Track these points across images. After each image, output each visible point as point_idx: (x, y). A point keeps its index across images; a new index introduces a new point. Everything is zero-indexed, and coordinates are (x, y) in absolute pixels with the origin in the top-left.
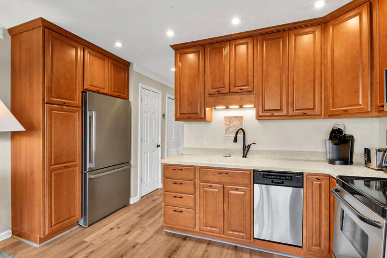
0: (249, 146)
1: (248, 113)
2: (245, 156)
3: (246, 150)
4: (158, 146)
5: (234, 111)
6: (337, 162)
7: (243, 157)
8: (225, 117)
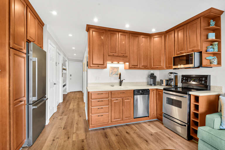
0: (122, 81)
1: (121, 66)
2: (121, 85)
3: (121, 83)
4: (55, 84)
5: (115, 65)
6: (153, 85)
7: (120, 85)
8: (111, 67)
